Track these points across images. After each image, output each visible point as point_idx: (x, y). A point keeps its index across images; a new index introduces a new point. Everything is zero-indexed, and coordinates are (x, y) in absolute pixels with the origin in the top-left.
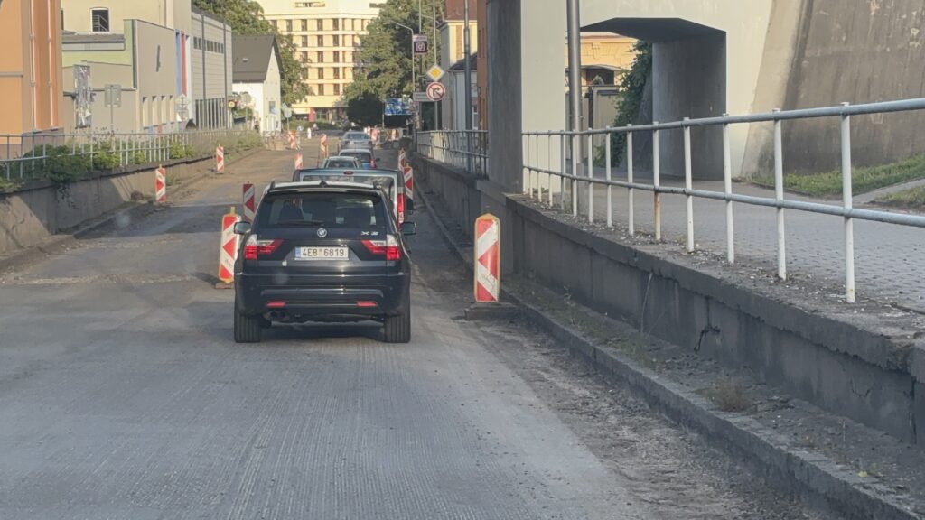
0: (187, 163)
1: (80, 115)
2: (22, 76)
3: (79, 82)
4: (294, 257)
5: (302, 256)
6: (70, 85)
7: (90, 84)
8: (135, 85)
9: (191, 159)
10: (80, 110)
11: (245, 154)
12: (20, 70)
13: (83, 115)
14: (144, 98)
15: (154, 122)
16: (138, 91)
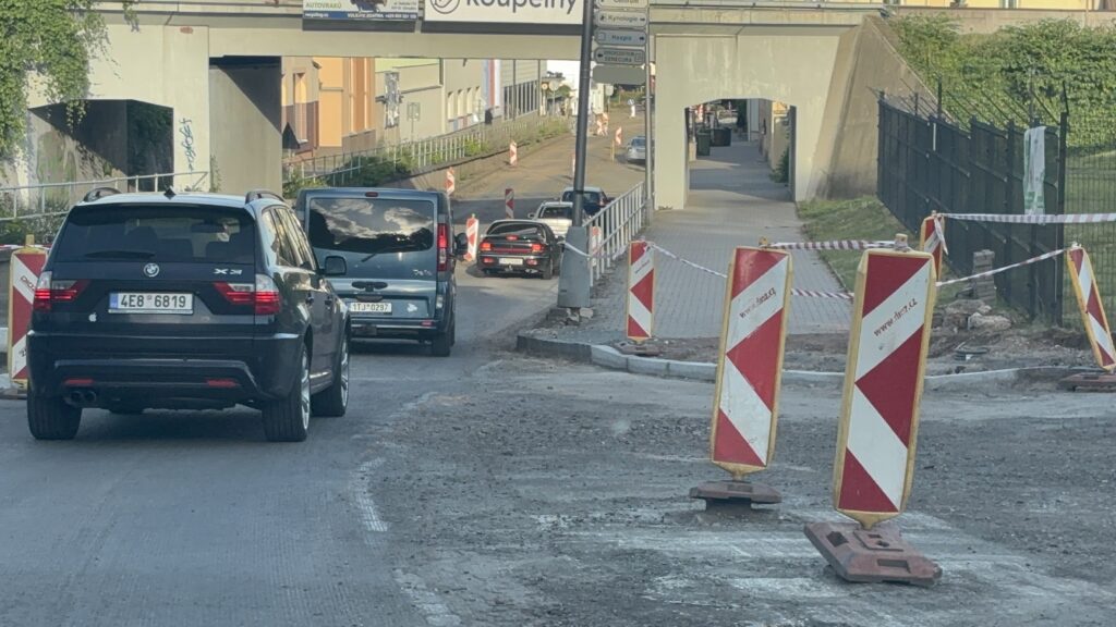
0: (483, 158)
1: (390, 117)
2: (342, 91)
3: (389, 87)
4: (108, 307)
5: (120, 306)
6: (381, 89)
7: (398, 88)
8: (441, 82)
9: (486, 155)
10: (390, 112)
11: (546, 142)
12: (340, 85)
13: (391, 116)
14: (450, 94)
15: (460, 114)
16: (443, 88)
